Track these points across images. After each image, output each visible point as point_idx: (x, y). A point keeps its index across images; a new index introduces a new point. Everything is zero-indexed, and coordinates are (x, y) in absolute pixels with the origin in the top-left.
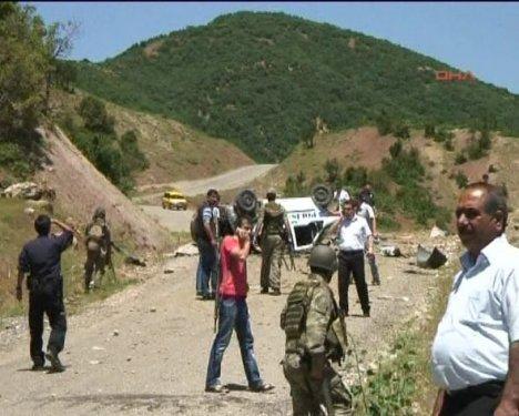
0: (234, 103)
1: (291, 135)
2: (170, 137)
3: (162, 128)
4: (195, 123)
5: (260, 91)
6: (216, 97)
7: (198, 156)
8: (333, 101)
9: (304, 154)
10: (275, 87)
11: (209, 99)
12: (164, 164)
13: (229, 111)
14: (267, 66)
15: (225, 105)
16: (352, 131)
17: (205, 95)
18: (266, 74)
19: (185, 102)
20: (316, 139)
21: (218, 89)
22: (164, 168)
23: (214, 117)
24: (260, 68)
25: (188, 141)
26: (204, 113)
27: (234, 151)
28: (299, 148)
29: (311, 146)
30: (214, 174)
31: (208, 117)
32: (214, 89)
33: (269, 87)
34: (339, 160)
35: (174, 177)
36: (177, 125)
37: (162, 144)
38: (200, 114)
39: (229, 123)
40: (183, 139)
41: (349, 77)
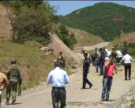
0: (99, 26)
1: (114, 34)
2: (83, 35)
3: (81, 33)
4: (90, 31)
5: (106, 23)
6: (95, 25)
7: (90, 40)
8: (125, 25)
9: (118, 39)
10: (110, 22)
11: (93, 25)
12: (82, 42)
13: (98, 28)
14: (108, 17)
15: (97, 27)
16: (130, 33)
17: (92, 24)
18: (108, 19)
19: (87, 26)
20: (121, 35)
21: (95, 22)
22: (82, 43)
23: (94, 30)
24: (106, 17)
25: (87, 36)
26: (92, 29)
27: (99, 39)
28: (117, 38)
29: (120, 37)
30: (95, 45)
31: (93, 30)
32: (94, 22)
33: (109, 22)
34: (127, 41)
35: (84, 45)
36: (85, 32)
37: (81, 37)
38: (91, 29)
39: (98, 31)
40: (86, 36)
41: (130, 19)
